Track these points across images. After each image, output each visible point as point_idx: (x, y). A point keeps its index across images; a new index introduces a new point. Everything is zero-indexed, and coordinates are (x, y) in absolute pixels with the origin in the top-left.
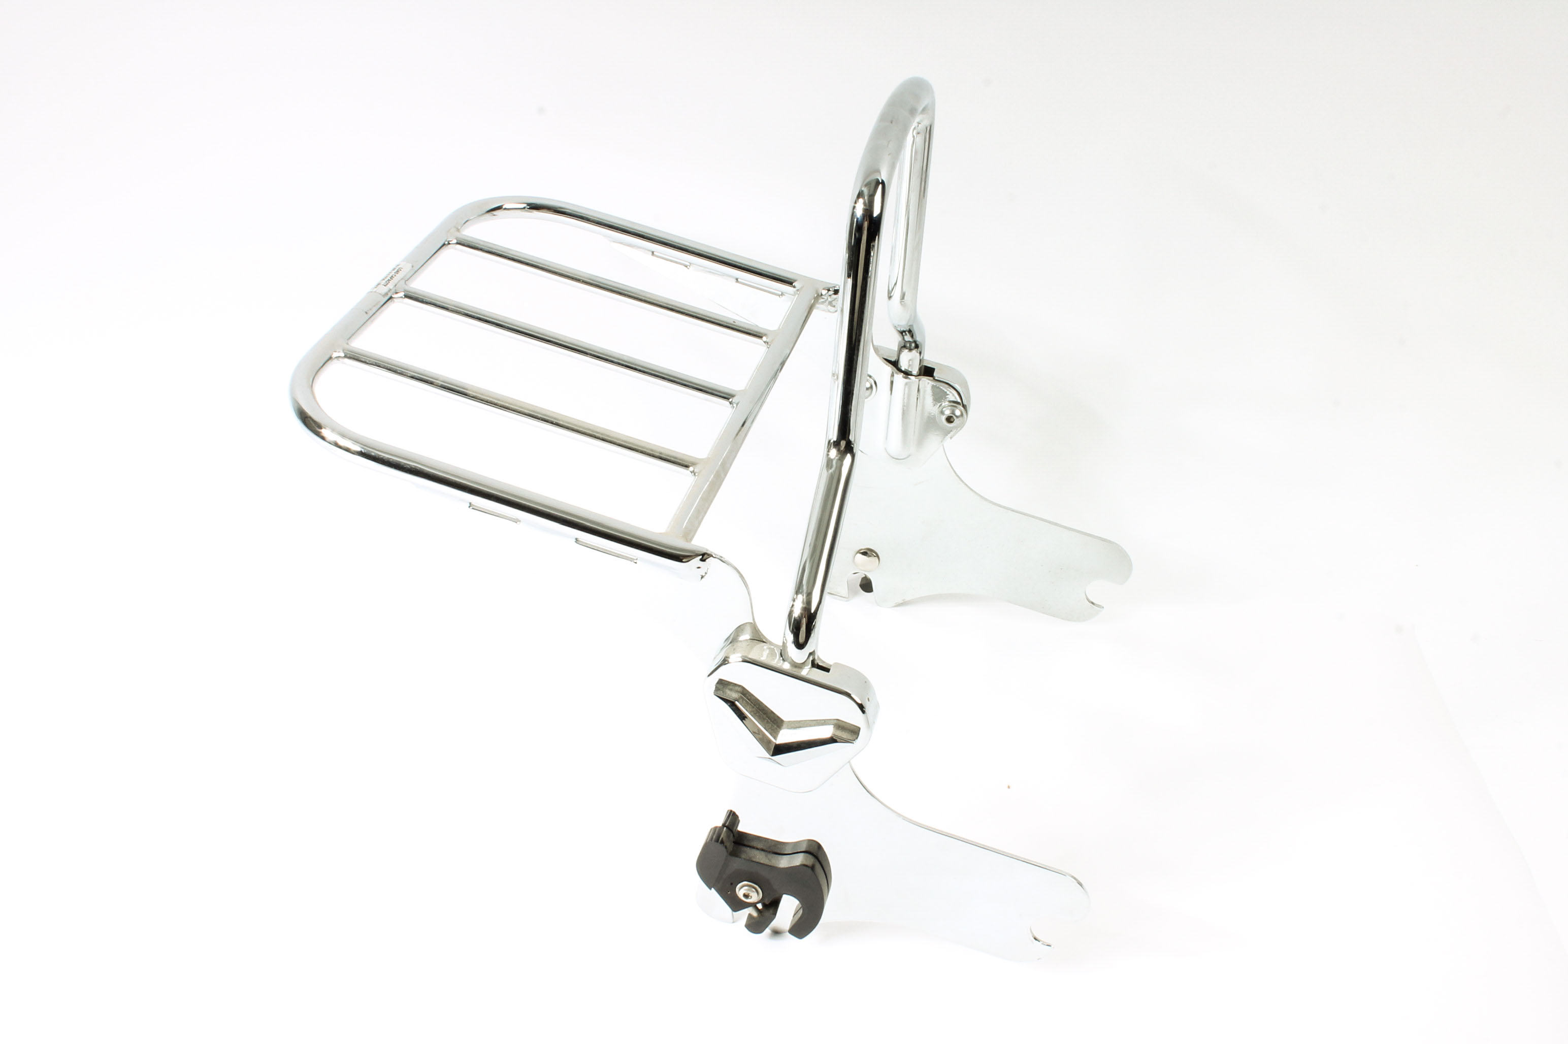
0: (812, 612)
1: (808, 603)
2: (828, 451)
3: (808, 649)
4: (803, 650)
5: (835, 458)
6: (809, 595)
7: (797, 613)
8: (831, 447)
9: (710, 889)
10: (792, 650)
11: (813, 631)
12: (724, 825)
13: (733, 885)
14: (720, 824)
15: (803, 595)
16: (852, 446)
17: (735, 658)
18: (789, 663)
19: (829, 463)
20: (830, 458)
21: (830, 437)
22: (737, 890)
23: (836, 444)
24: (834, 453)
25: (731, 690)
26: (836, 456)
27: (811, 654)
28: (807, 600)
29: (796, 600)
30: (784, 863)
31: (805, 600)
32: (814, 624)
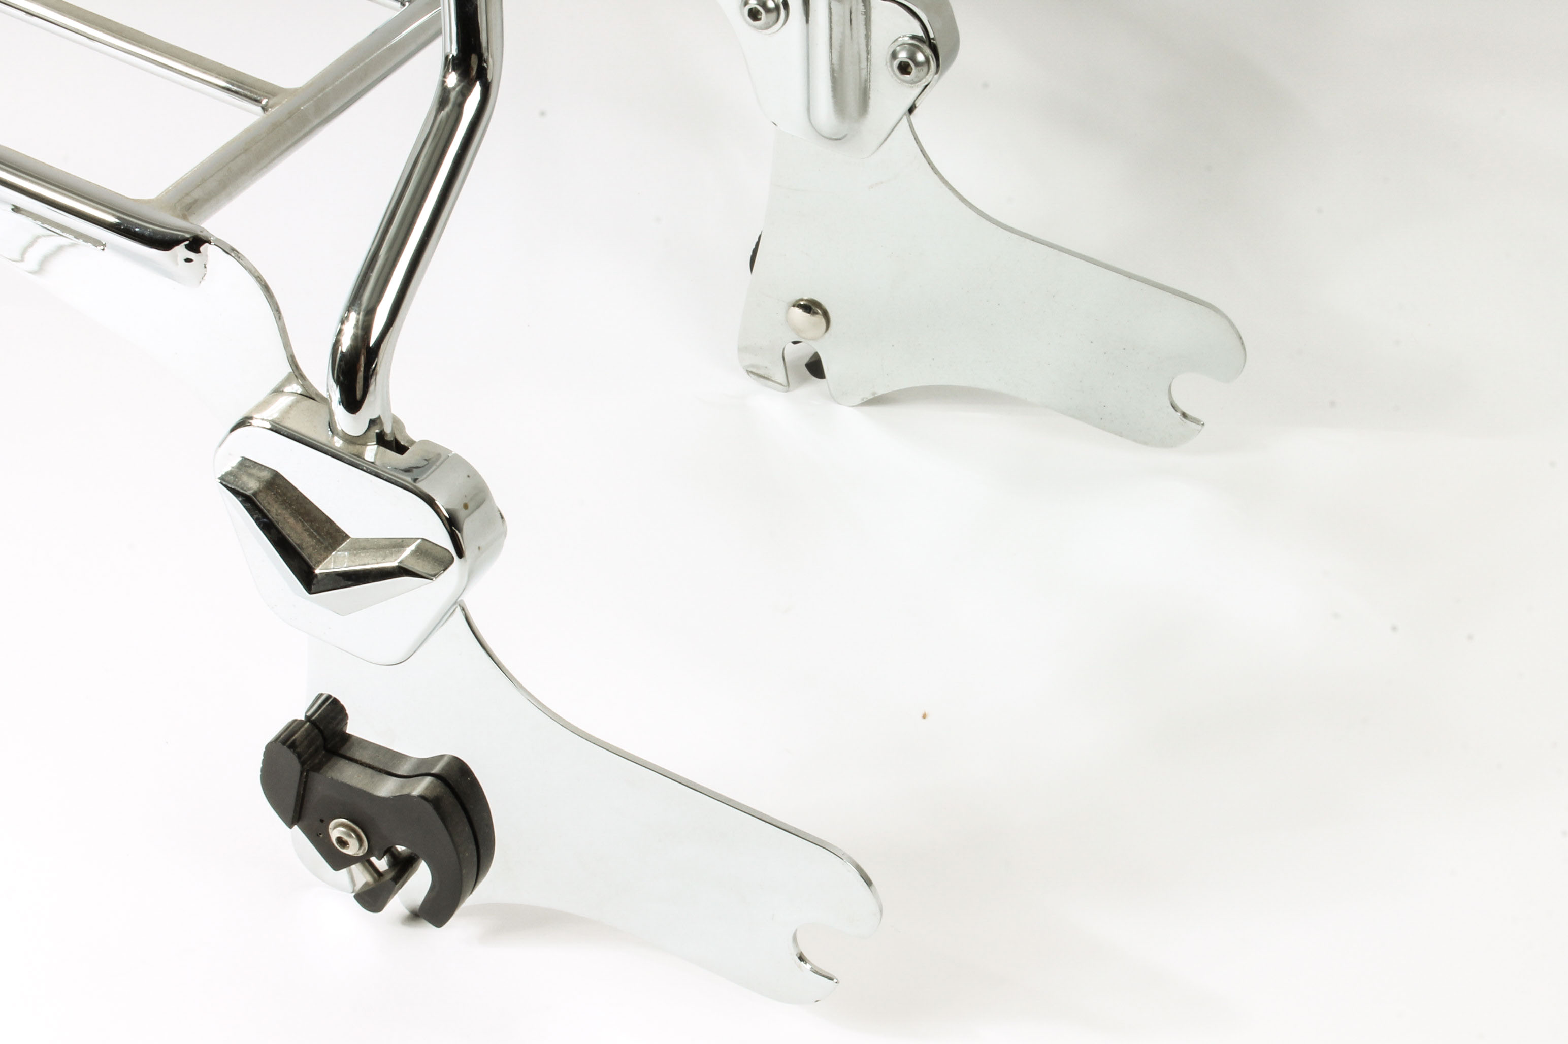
0: (372, 342)
1: (365, 328)
2: (445, 76)
3: (369, 411)
4: (358, 414)
5: (454, 88)
6: (370, 313)
7: (346, 344)
8: (448, 69)
9: (291, 826)
10: (339, 411)
11: (373, 380)
12: (308, 719)
13: (324, 822)
14: (302, 717)
15: (359, 314)
16: (485, 65)
17: (261, 420)
18: (340, 437)
19: (445, 93)
20: (446, 86)
21: (448, 50)
22: (330, 831)
23: (456, 62)
24: (452, 79)
25: (251, 475)
26: (457, 85)
27: (372, 422)
28: (364, 321)
29: (346, 322)
30: (387, 788)
31: (360, 323)
32: (374, 366)
